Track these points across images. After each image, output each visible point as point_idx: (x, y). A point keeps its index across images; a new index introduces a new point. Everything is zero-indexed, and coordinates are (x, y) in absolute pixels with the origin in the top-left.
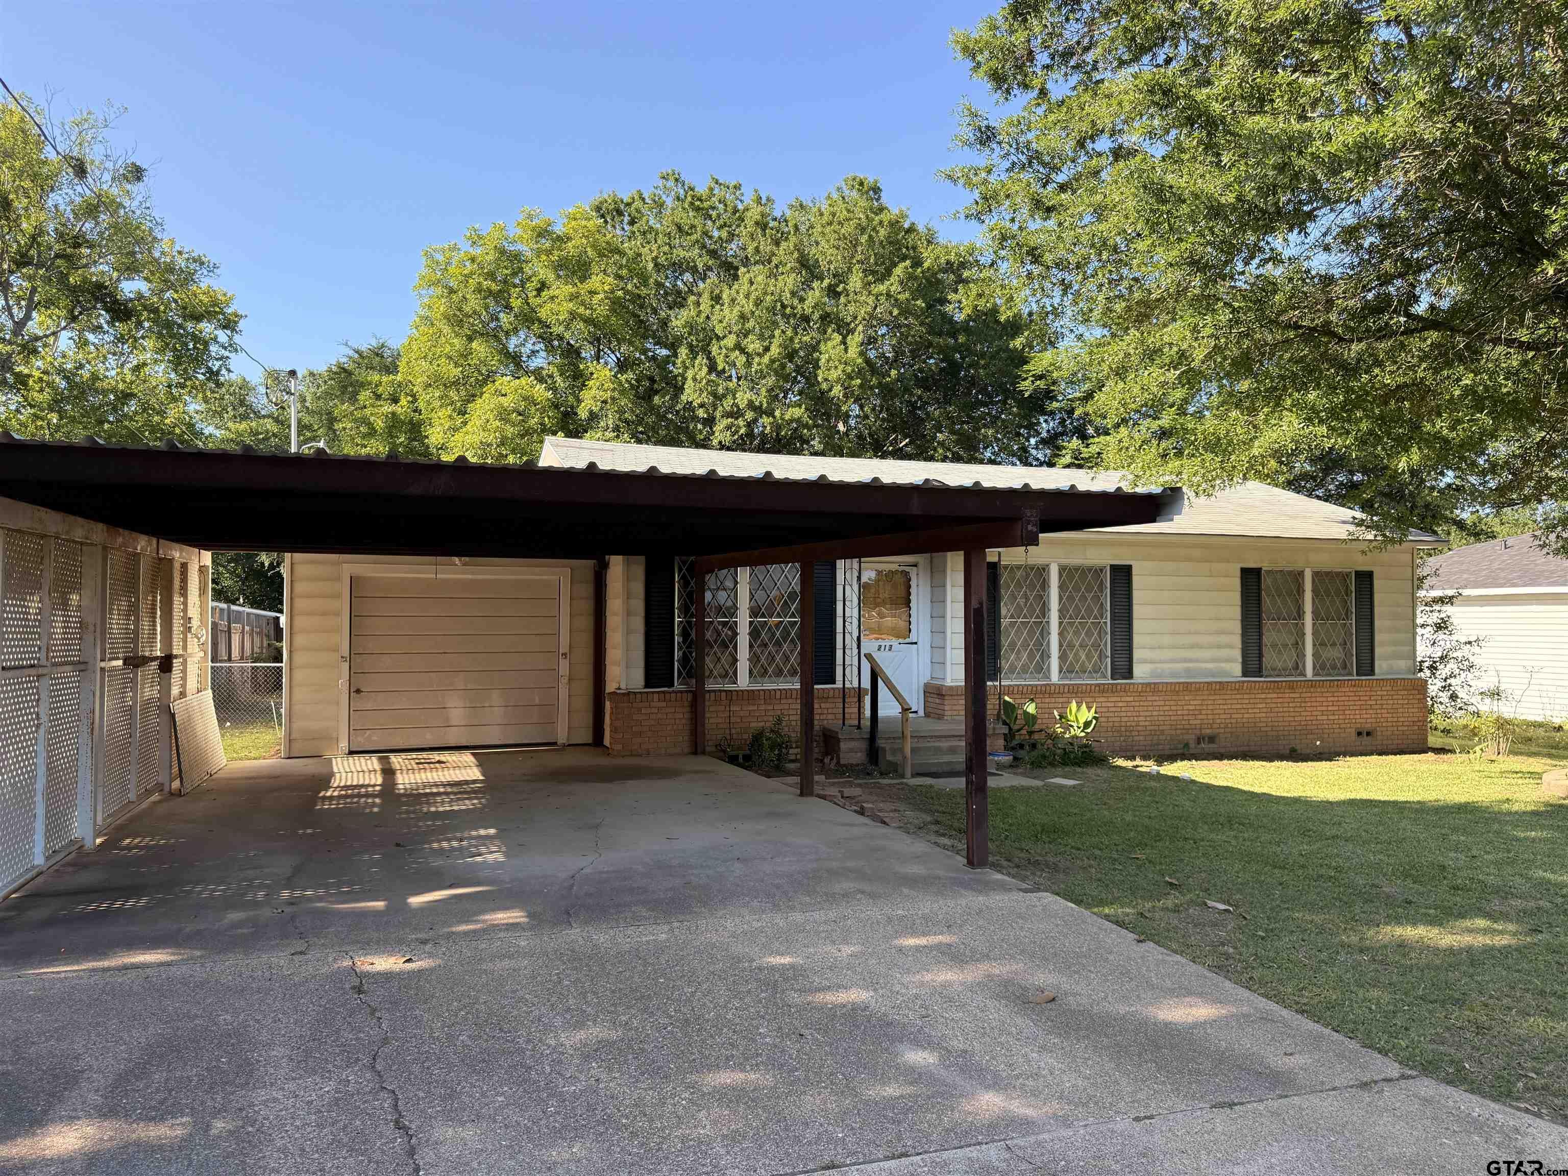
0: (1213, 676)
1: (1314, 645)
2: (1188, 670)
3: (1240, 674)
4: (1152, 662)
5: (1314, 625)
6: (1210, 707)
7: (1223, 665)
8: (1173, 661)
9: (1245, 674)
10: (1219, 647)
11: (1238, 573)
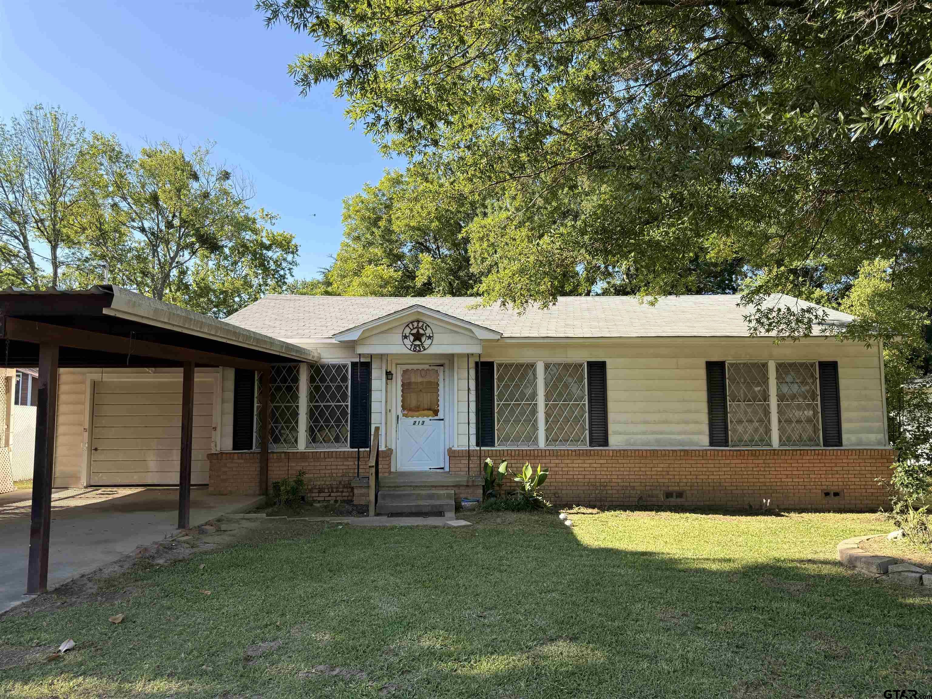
0: (681, 445)
1: (780, 421)
2: (658, 441)
3: (708, 444)
4: (625, 433)
5: (779, 405)
6: (677, 469)
7: (691, 437)
8: (644, 433)
9: (712, 444)
10: (686, 422)
11: (704, 366)
